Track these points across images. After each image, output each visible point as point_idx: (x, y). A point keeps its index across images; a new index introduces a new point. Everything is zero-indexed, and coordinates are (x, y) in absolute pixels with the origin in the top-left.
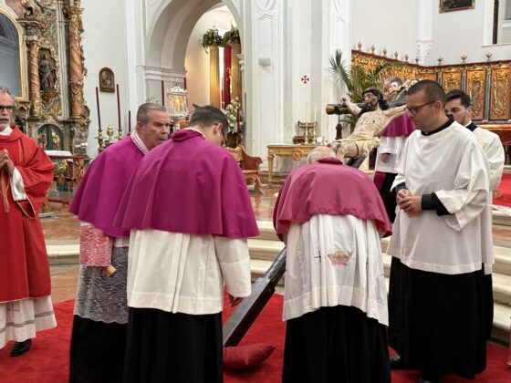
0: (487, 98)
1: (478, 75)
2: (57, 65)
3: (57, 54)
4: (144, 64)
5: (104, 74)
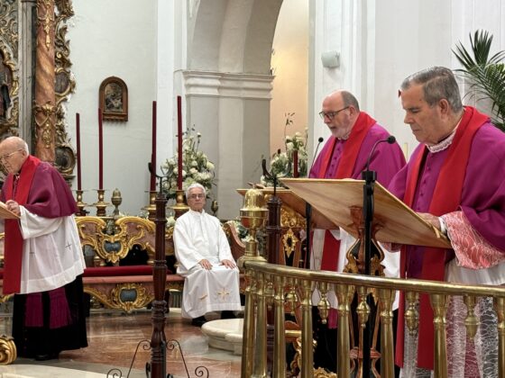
4: (184, 68)
5: (108, 87)
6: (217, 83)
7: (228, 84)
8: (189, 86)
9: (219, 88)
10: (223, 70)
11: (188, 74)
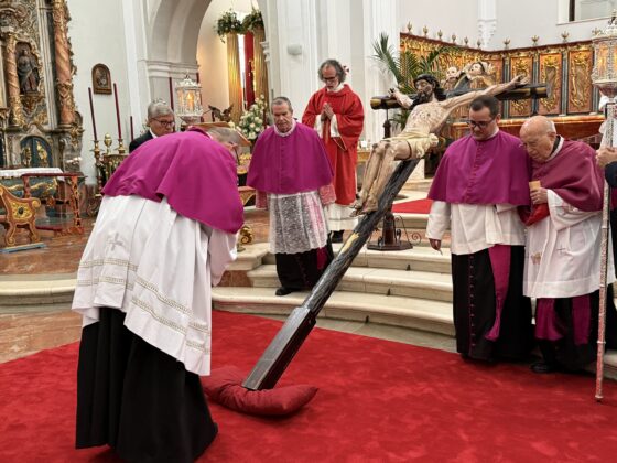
0: (564, 88)
1: (552, 60)
2: (39, 61)
3: (39, 48)
4: (146, 58)
5: (98, 71)
6: (168, 69)
7: (174, 70)
8: (150, 71)
9: (169, 72)
10: (170, 61)
11: (149, 63)
